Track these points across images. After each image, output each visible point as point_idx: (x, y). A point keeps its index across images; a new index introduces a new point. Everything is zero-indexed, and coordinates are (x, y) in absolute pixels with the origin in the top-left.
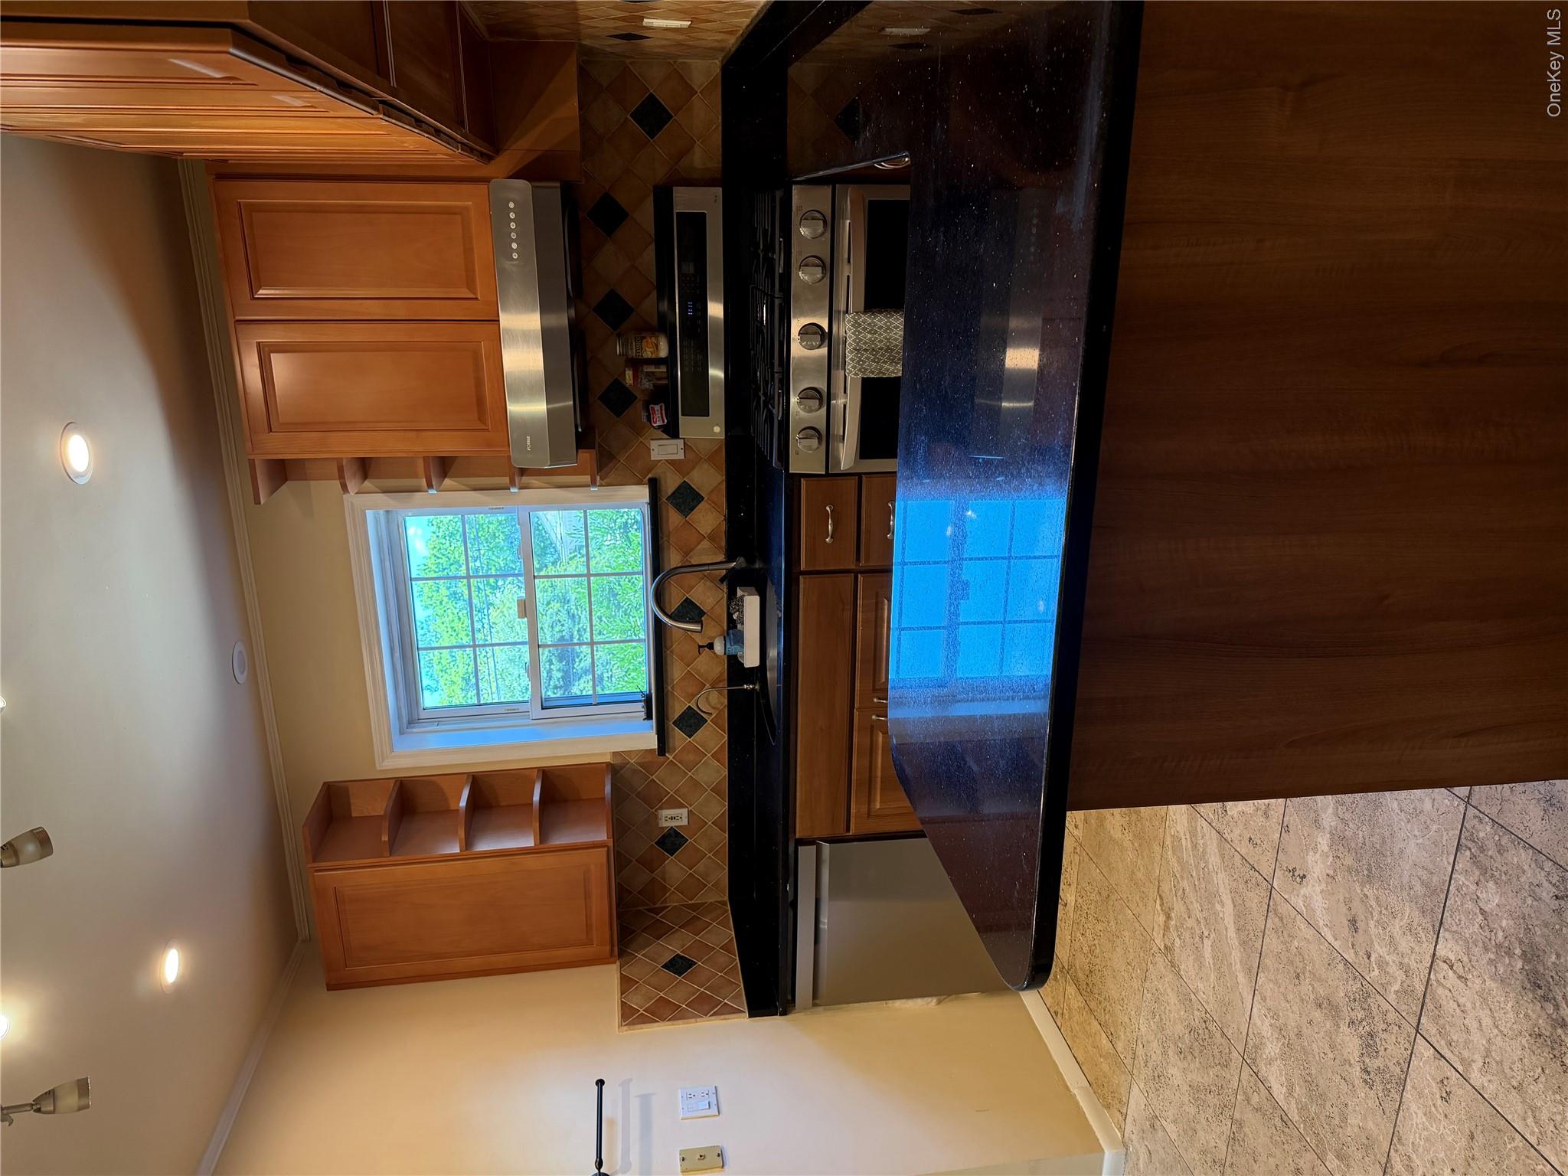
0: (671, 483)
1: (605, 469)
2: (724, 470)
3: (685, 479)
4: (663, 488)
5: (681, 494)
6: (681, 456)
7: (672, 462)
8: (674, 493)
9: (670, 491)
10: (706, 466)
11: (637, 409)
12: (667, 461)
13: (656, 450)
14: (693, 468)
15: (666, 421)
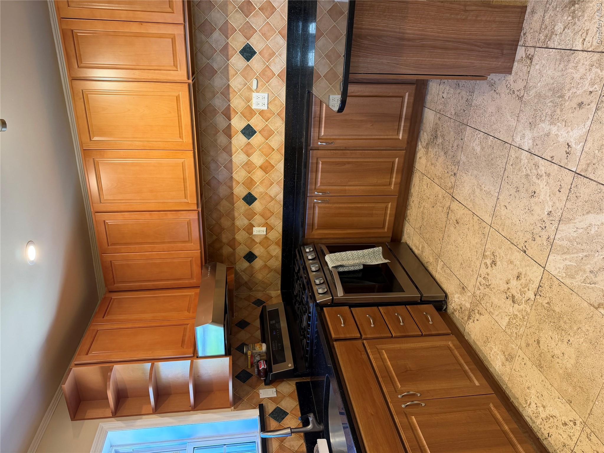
0: (270, 408)
1: (237, 404)
2: (297, 399)
3: (278, 406)
4: (267, 410)
5: (276, 412)
6: (275, 395)
7: (271, 399)
8: (272, 412)
9: (270, 412)
10: (288, 399)
11: (254, 379)
12: (268, 398)
13: (262, 393)
14: (282, 400)
15: (266, 366)
